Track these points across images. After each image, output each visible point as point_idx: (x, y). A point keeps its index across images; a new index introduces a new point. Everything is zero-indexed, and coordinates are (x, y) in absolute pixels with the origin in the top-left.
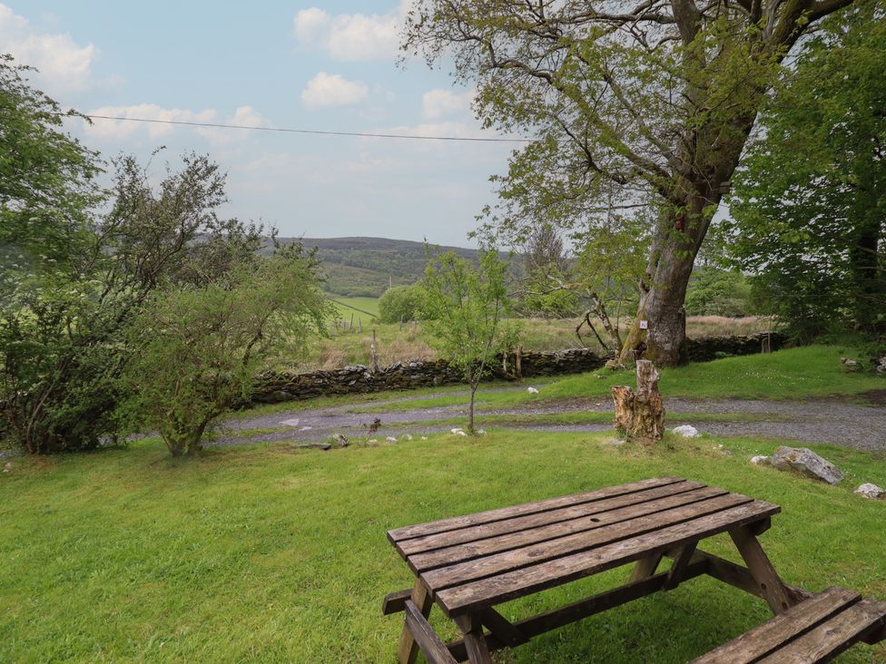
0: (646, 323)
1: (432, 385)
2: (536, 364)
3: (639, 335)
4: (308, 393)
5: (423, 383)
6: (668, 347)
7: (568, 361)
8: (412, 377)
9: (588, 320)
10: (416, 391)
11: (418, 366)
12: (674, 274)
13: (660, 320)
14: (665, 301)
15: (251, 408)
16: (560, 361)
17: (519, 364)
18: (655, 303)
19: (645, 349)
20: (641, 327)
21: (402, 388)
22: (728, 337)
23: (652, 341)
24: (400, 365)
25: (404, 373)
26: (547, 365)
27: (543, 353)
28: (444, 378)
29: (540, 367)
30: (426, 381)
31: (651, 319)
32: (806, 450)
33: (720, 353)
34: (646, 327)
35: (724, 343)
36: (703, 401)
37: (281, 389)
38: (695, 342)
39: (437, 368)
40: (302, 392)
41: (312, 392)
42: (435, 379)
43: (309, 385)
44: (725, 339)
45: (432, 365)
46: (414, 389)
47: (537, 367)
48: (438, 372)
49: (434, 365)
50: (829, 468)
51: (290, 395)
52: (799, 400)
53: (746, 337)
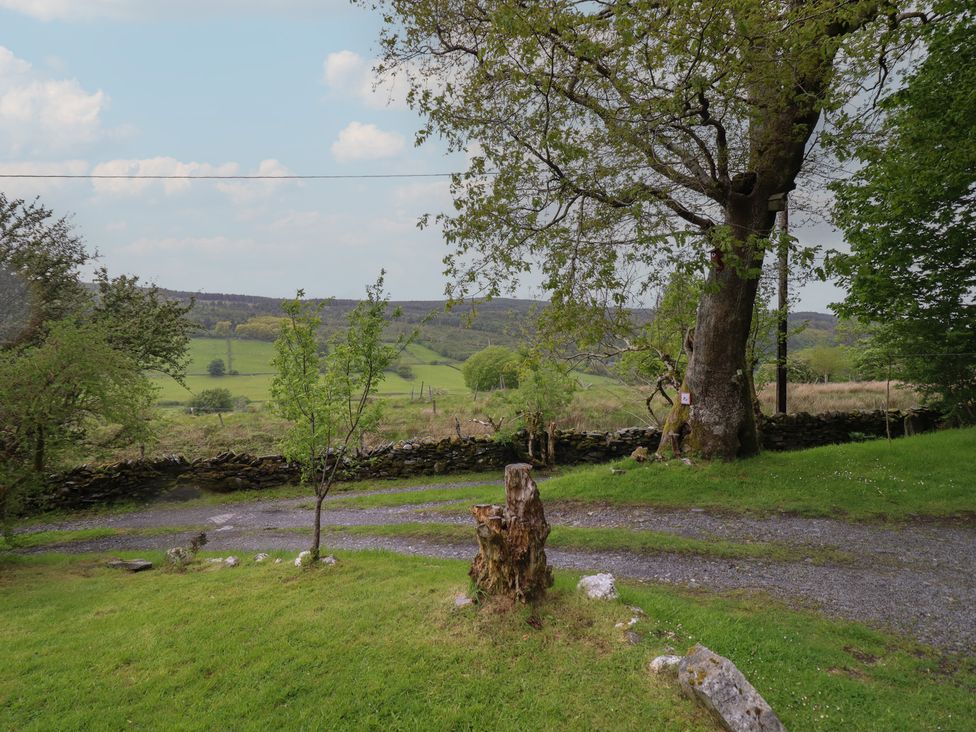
0: (687, 396)
1: (431, 474)
2: (579, 447)
3: (680, 412)
4: (271, 480)
5: (418, 471)
6: (718, 430)
7: (624, 443)
8: (406, 462)
9: (661, 389)
10: (409, 481)
11: (413, 448)
12: (716, 328)
13: (705, 392)
14: (708, 365)
15: (198, 497)
16: (612, 444)
17: (551, 447)
18: (697, 369)
19: (689, 432)
20: (683, 402)
21: (389, 477)
22: (871, 412)
23: (697, 421)
24: (392, 447)
25: (395, 457)
26: (594, 449)
27: (590, 433)
28: (449, 464)
29: (584, 451)
30: (423, 468)
31: (694, 391)
32: (727, 662)
33: (857, 434)
34: (688, 402)
35: (863, 419)
36: (737, 516)
37: (236, 475)
38: (818, 419)
39: (439, 451)
40: (262, 479)
41: (275, 479)
42: (435, 466)
43: (272, 470)
44: (864, 415)
45: (431, 447)
46: (407, 478)
47: (580, 451)
48: (441, 457)
49: (435, 447)
50: (758, 712)
51: (247, 482)
52: (897, 521)
53: (898, 412)
